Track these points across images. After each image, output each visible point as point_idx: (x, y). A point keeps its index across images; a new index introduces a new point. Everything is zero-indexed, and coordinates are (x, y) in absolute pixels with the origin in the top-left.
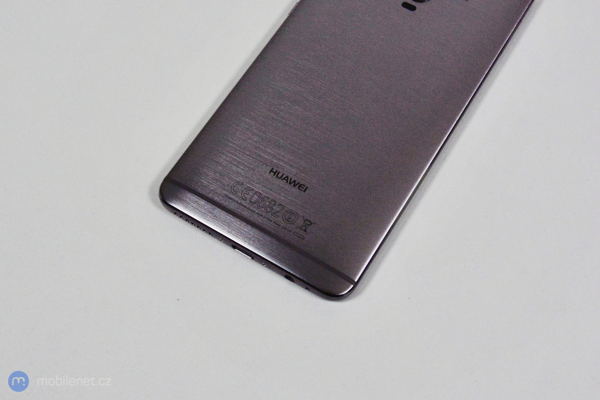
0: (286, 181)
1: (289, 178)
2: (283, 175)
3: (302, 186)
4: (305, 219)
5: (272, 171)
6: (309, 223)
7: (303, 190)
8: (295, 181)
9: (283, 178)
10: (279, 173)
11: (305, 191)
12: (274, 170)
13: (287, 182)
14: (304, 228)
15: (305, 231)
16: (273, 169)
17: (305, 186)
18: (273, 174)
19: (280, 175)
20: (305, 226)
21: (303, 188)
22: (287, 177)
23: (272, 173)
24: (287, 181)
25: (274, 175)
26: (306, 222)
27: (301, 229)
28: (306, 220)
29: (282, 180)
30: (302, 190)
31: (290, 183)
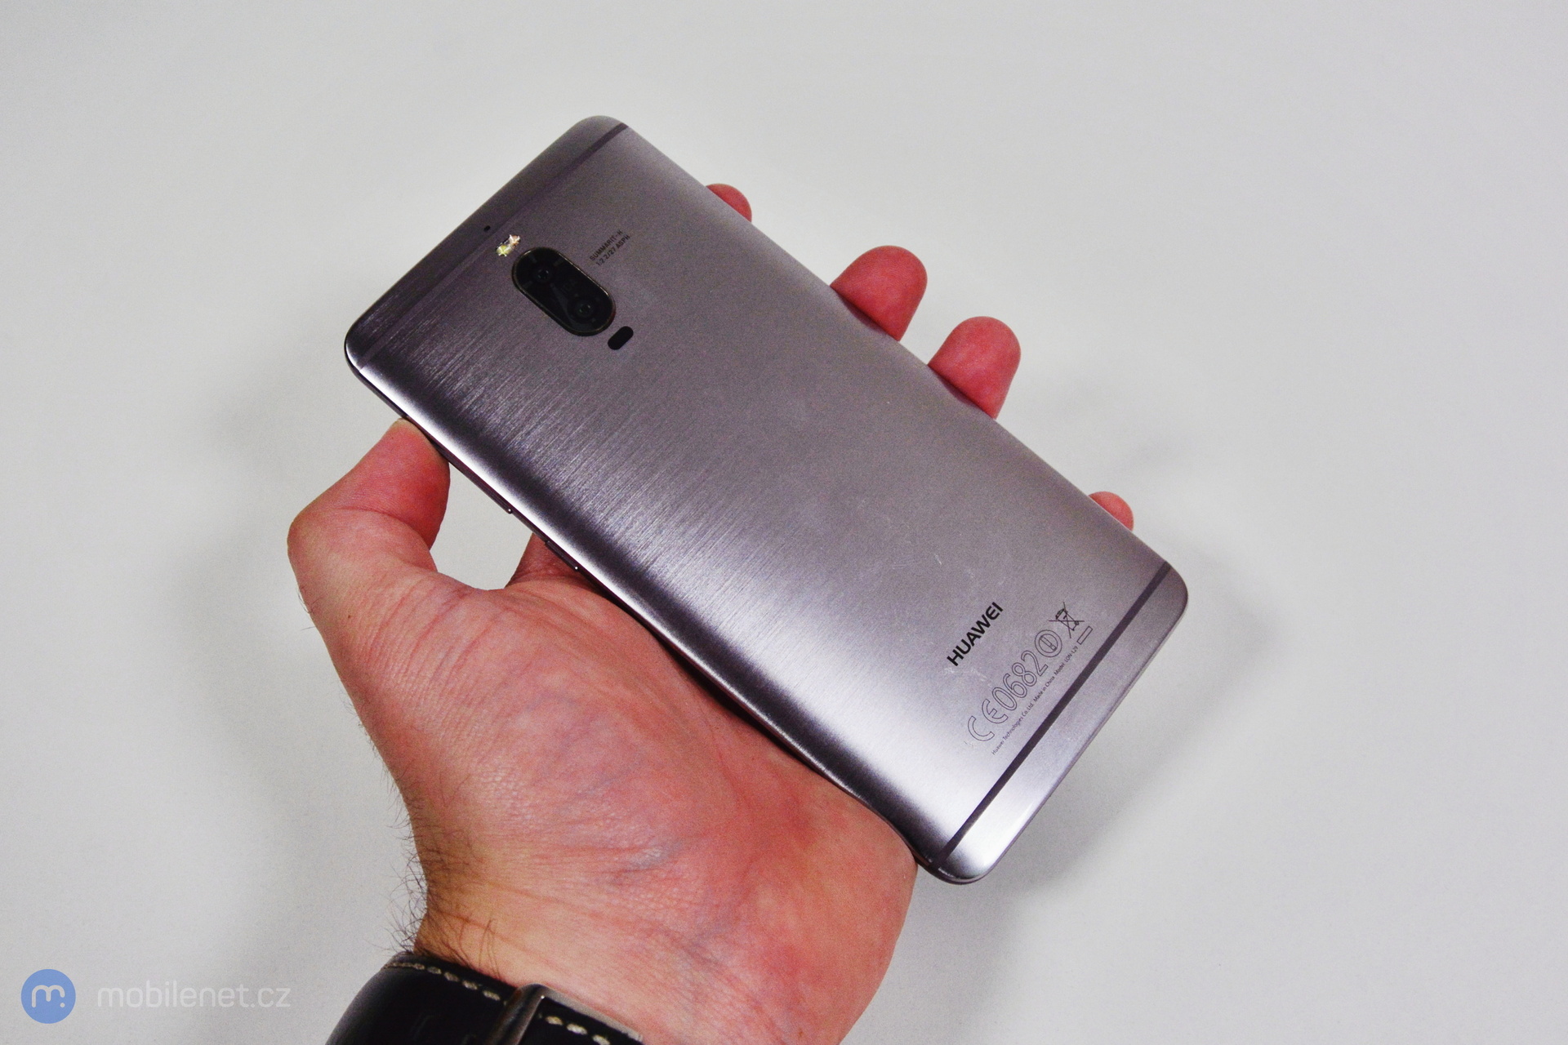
0: (977, 639)
1: (973, 632)
2: (963, 641)
3: (990, 612)
4: (1054, 618)
5: (953, 661)
6: (1063, 614)
7: (997, 611)
8: (979, 623)
9: (969, 642)
10: (958, 647)
11: (1001, 610)
12: (953, 655)
13: (979, 637)
14: (1072, 625)
15: (1077, 623)
16: (949, 658)
17: (990, 607)
18: (958, 658)
19: (965, 648)
20: (1067, 621)
21: (994, 611)
22: (969, 634)
23: (958, 660)
24: (976, 636)
25: (962, 658)
26: (1061, 617)
27: (1073, 630)
28: (1057, 617)
29: (973, 644)
30: (998, 614)
31: (983, 632)
